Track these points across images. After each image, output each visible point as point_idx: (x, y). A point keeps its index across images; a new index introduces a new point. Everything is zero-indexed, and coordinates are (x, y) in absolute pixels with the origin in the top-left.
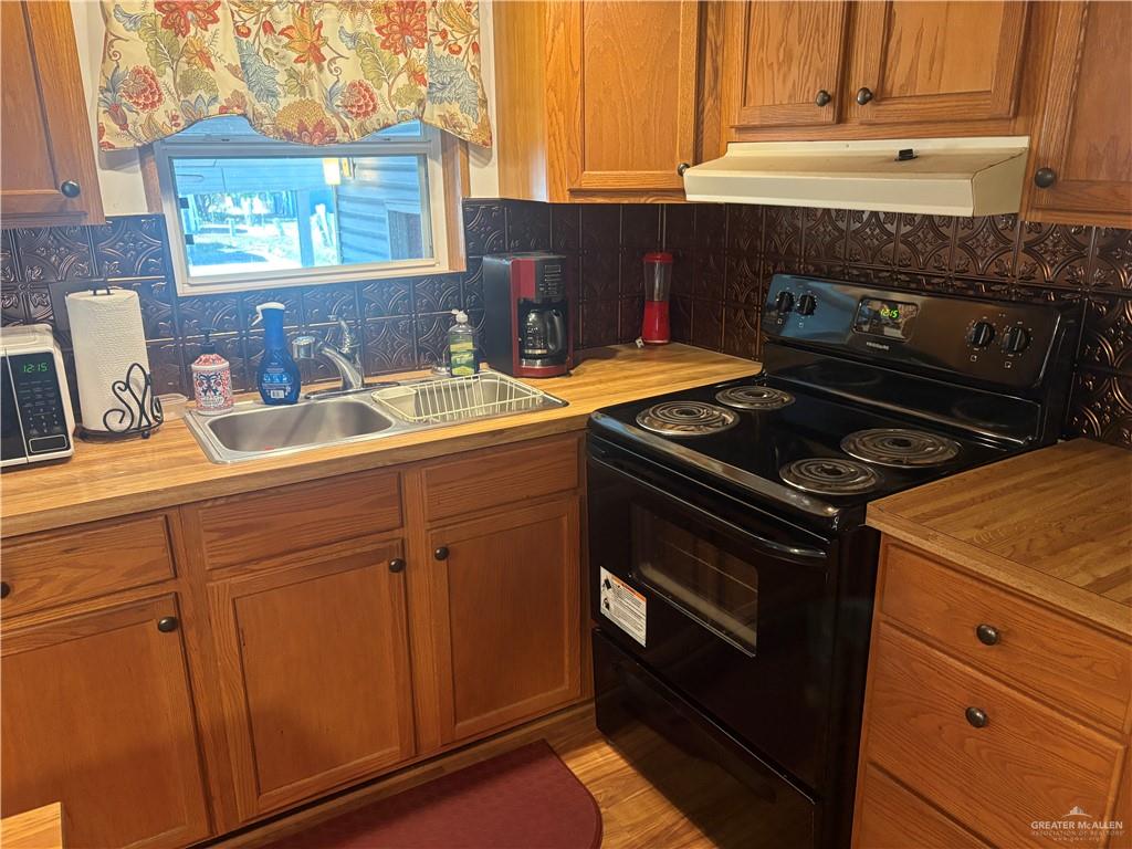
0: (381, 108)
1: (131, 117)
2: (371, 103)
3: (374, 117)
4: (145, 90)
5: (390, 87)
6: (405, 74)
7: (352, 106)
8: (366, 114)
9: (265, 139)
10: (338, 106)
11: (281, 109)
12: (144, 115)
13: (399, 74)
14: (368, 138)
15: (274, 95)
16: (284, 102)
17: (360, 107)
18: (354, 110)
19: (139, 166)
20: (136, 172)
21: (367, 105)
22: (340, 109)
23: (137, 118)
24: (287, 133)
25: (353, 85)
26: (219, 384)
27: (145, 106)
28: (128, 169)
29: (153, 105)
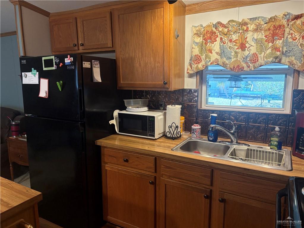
0: (260, 60)
1: (193, 66)
2: (257, 59)
3: (257, 63)
4: (197, 60)
5: (265, 53)
6: (270, 49)
7: (252, 60)
8: (255, 62)
9: (227, 70)
10: (248, 60)
11: (231, 62)
12: (196, 66)
13: (268, 49)
14: (256, 69)
15: (231, 58)
16: (233, 60)
17: (254, 60)
18: (252, 61)
19: (196, 77)
20: (195, 79)
21: (256, 60)
22: (249, 61)
23: (194, 66)
24: (231, 69)
25: (253, 54)
26: (195, 132)
27: (196, 63)
28: (193, 78)
29: (199, 63)
